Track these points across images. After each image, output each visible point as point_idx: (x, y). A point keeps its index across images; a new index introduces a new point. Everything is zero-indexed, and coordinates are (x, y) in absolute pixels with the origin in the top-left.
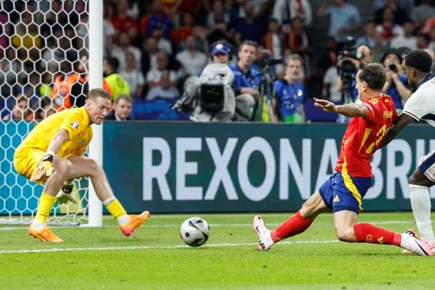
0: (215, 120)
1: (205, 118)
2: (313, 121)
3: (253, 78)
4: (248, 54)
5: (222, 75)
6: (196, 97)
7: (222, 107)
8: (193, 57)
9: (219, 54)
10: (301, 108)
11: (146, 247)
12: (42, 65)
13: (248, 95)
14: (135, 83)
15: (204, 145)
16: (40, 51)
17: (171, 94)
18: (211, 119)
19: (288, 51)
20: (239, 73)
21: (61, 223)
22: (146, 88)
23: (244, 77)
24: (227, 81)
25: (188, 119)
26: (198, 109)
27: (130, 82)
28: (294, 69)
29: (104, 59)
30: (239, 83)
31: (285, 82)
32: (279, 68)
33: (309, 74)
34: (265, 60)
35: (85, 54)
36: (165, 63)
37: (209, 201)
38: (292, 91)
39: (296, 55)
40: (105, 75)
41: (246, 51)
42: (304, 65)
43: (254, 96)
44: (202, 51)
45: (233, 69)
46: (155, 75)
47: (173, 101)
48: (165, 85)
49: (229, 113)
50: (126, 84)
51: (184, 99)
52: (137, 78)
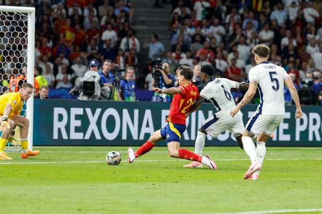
0: (90, 99)
1: (85, 98)
2: (139, 100)
3: (109, 78)
4: (107, 66)
5: (94, 77)
6: (80, 88)
7: (94, 93)
8: (80, 67)
9: (93, 66)
10: (133, 94)
11: (54, 163)
12: (4, 70)
13: (107, 87)
14: (50, 80)
15: (85, 112)
16: (3, 63)
17: (68, 86)
18: (88, 99)
19: (127, 65)
20: (103, 76)
21: (11, 150)
22: (56, 83)
23: (105, 78)
24: (96, 80)
25: (76, 99)
26: (82, 94)
27: (48, 79)
28: (131, 74)
29: (35, 67)
30: (103, 81)
31: (126, 81)
32: (123, 74)
33: (138, 77)
34: (116, 69)
35: (25, 65)
36: (66, 70)
37: (86, 140)
38: (130, 85)
39: (132, 67)
40: (35, 76)
41: (107, 65)
42: (135, 72)
43: (110, 87)
44: (84, 64)
45: (100, 74)
46: (60, 76)
47: (69, 89)
48: (65, 81)
49: (97, 96)
50: (45, 80)
51: (75, 88)
52: (51, 78)
